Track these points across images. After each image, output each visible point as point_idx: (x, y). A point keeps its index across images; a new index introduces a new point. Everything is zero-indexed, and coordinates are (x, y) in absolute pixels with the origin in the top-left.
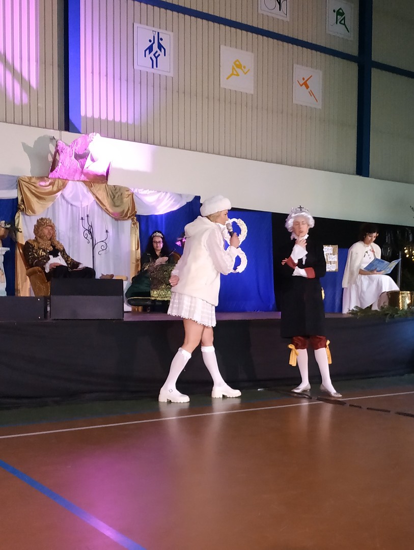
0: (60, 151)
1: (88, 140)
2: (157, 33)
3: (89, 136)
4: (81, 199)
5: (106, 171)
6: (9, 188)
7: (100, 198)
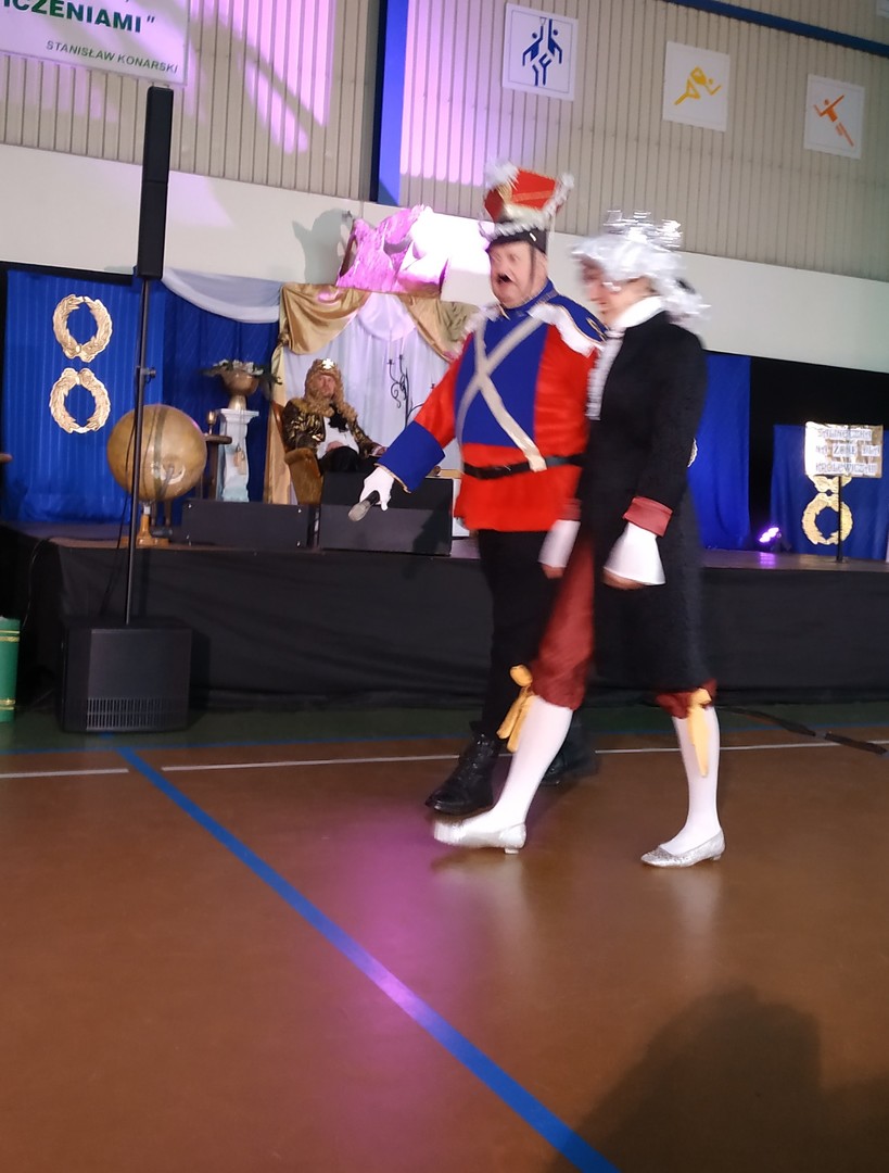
0: (358, 238)
1: (411, 218)
2: (547, 22)
3: (413, 210)
4: (391, 325)
5: (439, 275)
6: (266, 303)
7: (425, 325)
